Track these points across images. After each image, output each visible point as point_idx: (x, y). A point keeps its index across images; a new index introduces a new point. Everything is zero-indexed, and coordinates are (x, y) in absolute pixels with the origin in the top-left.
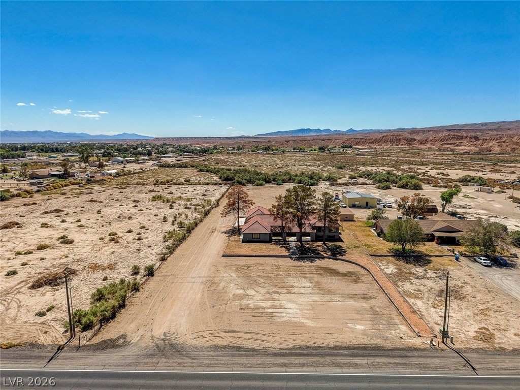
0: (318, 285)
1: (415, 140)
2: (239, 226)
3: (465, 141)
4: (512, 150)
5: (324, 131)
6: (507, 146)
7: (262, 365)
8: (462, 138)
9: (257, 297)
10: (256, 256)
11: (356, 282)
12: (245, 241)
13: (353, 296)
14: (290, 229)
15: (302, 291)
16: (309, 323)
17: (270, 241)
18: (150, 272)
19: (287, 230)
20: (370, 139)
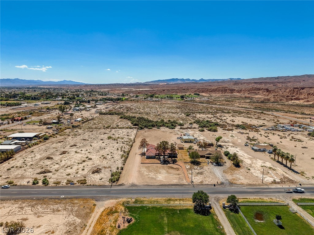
0: (167, 172)
1: (235, 90)
2: (144, 152)
3: (261, 92)
4: (280, 100)
5: (187, 80)
6: (278, 98)
7: (154, 187)
8: (259, 89)
9: (152, 175)
10: (151, 163)
11: (178, 170)
12: (147, 158)
13: (176, 174)
14: (161, 154)
15: (163, 173)
16: (164, 180)
17: (155, 158)
18: (122, 169)
19: (160, 154)
20: (210, 89)
